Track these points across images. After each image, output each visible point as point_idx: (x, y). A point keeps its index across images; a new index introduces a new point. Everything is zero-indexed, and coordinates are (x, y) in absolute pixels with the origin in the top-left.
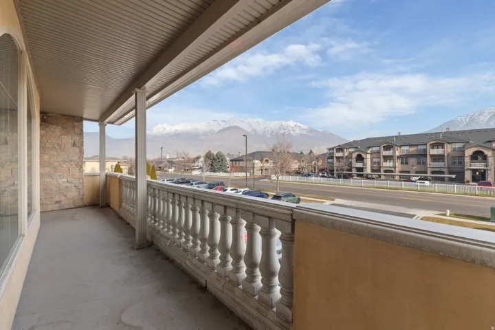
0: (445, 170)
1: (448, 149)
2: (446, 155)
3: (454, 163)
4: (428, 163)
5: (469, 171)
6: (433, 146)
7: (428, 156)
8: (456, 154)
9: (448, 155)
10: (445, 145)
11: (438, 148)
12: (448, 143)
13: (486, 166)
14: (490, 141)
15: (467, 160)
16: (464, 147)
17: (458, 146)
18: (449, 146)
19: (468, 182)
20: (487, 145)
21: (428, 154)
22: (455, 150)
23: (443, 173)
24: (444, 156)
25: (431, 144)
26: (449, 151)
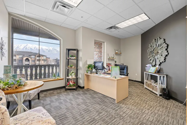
2: (17, 59)
3: (20, 62)
8: (20, 59)
10: (17, 56)
12: (18, 55)
13: (29, 63)
15: (24, 61)
16: (23, 57)
20: (29, 56)
22: (20, 57)
24: (16, 59)
26: (18, 58)
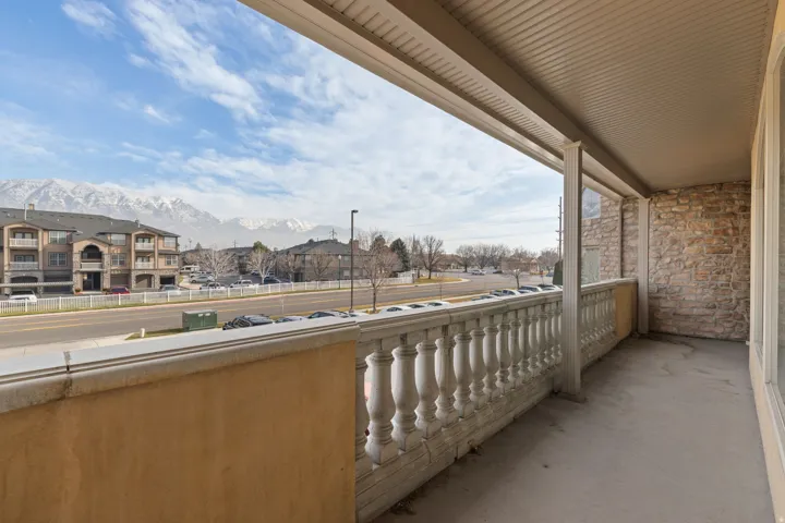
0: (39, 275)
1: (44, 240)
2: (40, 249)
3: (54, 263)
4: (6, 263)
5: (79, 276)
6: (14, 232)
7: (6, 251)
8: (57, 249)
9: (44, 250)
10: (40, 233)
11: (24, 237)
12: (45, 230)
13: (102, 266)
14: (103, 234)
15: (76, 258)
16: (70, 238)
17: (59, 236)
18: (46, 234)
19: (78, 291)
20: (100, 237)
21: (6, 245)
22: (54, 241)
23: (35, 280)
24: (36, 250)
25: (12, 229)
26: (45, 243)
